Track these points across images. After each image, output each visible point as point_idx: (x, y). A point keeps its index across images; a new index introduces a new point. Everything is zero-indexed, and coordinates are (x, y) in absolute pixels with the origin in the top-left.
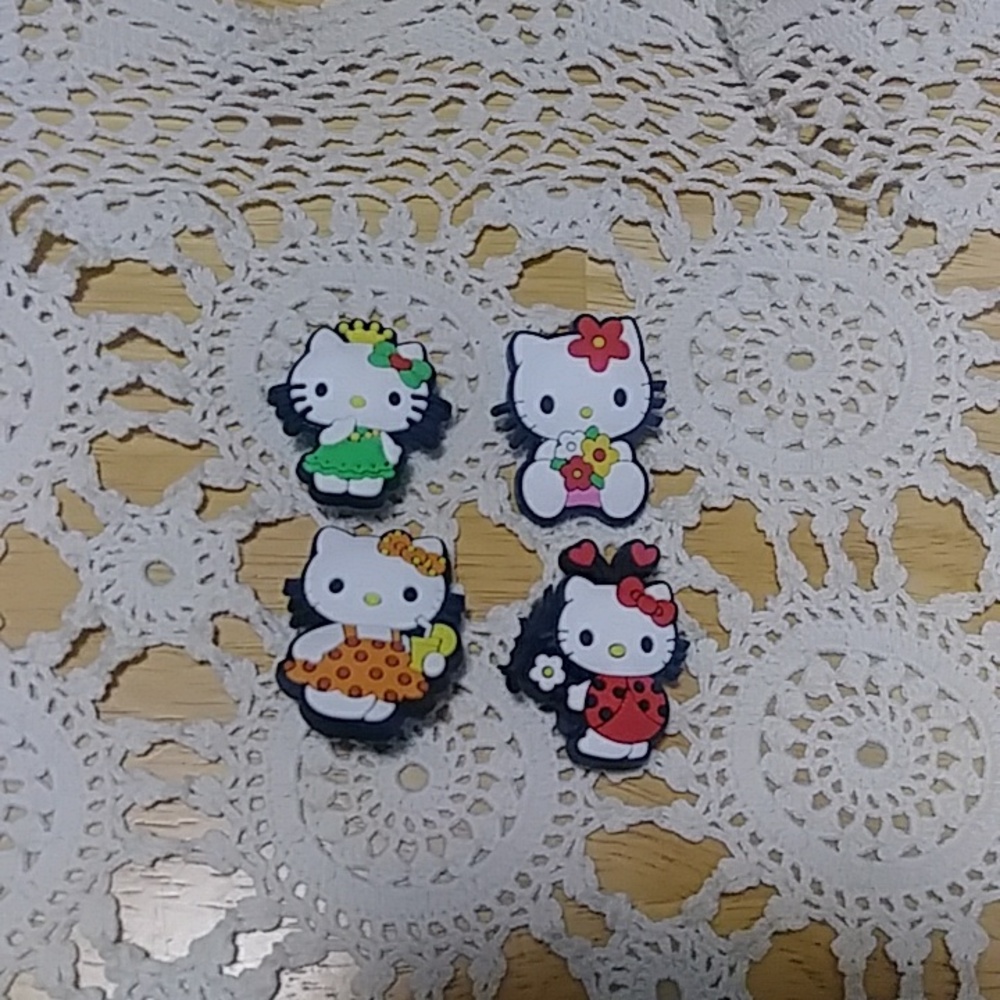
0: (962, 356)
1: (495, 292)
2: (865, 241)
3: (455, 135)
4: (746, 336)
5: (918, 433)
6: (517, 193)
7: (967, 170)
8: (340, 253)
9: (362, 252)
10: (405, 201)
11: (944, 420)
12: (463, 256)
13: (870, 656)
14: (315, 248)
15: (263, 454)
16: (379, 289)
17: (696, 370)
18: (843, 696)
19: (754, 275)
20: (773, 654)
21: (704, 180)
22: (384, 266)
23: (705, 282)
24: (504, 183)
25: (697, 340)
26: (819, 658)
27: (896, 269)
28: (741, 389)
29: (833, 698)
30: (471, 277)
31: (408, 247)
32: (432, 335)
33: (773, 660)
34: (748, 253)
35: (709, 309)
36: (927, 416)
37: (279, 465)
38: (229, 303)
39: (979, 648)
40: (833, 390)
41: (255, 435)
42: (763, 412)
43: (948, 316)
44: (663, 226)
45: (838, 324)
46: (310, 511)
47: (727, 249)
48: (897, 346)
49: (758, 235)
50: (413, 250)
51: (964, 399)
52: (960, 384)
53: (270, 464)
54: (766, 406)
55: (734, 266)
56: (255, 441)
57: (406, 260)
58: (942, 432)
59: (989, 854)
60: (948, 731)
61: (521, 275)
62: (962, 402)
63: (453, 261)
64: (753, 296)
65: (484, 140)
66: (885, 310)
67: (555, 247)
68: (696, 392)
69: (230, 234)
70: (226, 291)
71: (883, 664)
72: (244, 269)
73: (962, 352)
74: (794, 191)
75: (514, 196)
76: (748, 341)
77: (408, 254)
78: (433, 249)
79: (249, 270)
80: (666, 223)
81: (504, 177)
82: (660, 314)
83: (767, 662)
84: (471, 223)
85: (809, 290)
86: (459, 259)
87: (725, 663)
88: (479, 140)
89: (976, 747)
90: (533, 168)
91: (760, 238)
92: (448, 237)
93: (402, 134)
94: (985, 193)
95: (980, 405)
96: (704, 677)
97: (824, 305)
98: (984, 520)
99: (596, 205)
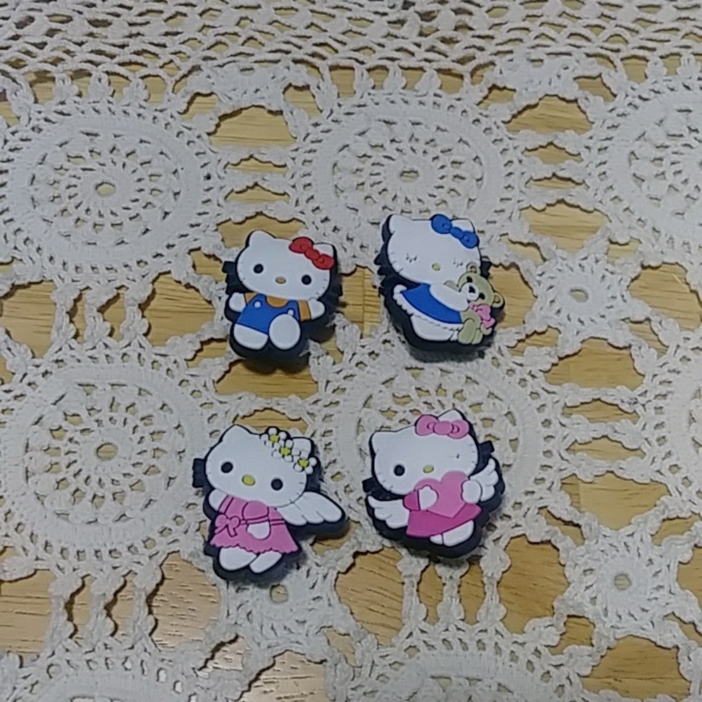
0: (523, 174)
1: (199, 137)
2: (459, 99)
3: (179, 36)
4: (372, 161)
5: (488, 222)
6: (219, 71)
7: (545, 56)
8: (95, 110)
9: (110, 110)
10: (143, 78)
11: (507, 214)
12: (179, 113)
13: (441, 370)
14: (76, 105)
15: (27, 239)
16: (118, 132)
17: (335, 183)
18: (419, 396)
19: (380, 120)
20: (373, 367)
21: (350, 58)
22: (123, 118)
23: (345, 125)
24: (210, 66)
25: (338, 164)
26: (405, 370)
27: (480, 117)
28: (366, 194)
29: (412, 397)
30: (184, 126)
31: (141, 107)
32: (152, 163)
33: (372, 370)
34: (377, 107)
35: (347, 143)
36: (496, 211)
37: (37, 246)
38: (14, 141)
39: (521, 365)
40: (430, 195)
41: (23, 227)
42: (381, 209)
43: (515, 148)
44: (319, 87)
45: (437, 152)
46: (53, 278)
47: (362, 103)
48: (477, 166)
49: (384, 94)
50: (144, 108)
51: (522, 201)
52: (521, 191)
53: (30, 246)
54: (382, 205)
55: (366, 114)
56: (23, 231)
57: (139, 115)
58: (506, 221)
59: (516, 503)
60: (493, 420)
61: (218, 126)
62: (521, 203)
63: (172, 117)
64: (379, 134)
65: (199, 39)
66: (470, 143)
67: (243, 106)
68: (333, 197)
69: (18, 93)
70: (13, 133)
71: (450, 375)
72: (27, 118)
73: (523, 171)
74: (412, 66)
75: (217, 74)
76: (373, 164)
77: (141, 111)
78: (159, 108)
79: (30, 119)
80: (321, 85)
81: (210, 62)
82: (314, 146)
83: (368, 372)
84: (185, 91)
85: (418, 131)
86: (176, 115)
87: (338, 372)
88: (196, 39)
89: (512, 432)
90: (232, 56)
91: (386, 96)
92: (169, 101)
93: (143, 35)
94: (556, 72)
95: (533, 206)
96: (322, 382)
97: (428, 141)
98: (535, 278)
99: (273, 78)
